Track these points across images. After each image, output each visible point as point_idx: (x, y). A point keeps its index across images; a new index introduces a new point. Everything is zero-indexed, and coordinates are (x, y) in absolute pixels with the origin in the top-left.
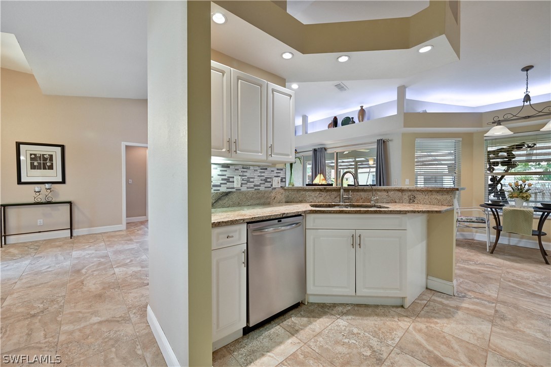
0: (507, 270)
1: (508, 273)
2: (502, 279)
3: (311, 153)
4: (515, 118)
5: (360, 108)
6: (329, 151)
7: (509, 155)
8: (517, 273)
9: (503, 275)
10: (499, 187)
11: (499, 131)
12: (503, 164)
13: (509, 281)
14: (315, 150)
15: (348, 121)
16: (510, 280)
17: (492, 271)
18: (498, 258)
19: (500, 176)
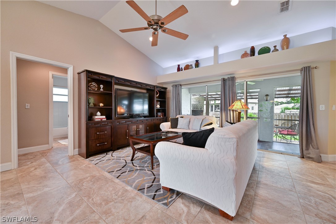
3: (220, 83)
5: (283, 37)
6: (238, 81)
14: (224, 80)
15: (265, 50)
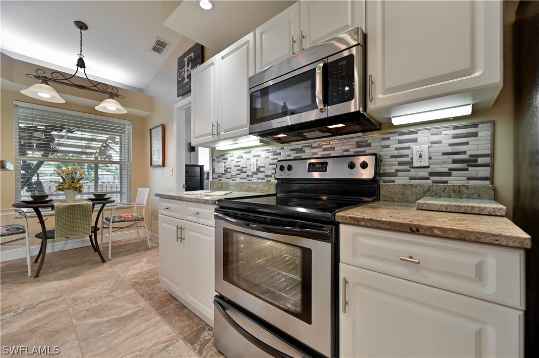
0: (72, 296)
1: (75, 300)
2: (74, 322)
4: (66, 81)
7: (48, 138)
8: (85, 295)
9: (71, 310)
10: (34, 179)
11: (45, 93)
12: (40, 147)
13: (85, 317)
16: (85, 313)
17: (52, 314)
18: (48, 281)
19: (35, 163)
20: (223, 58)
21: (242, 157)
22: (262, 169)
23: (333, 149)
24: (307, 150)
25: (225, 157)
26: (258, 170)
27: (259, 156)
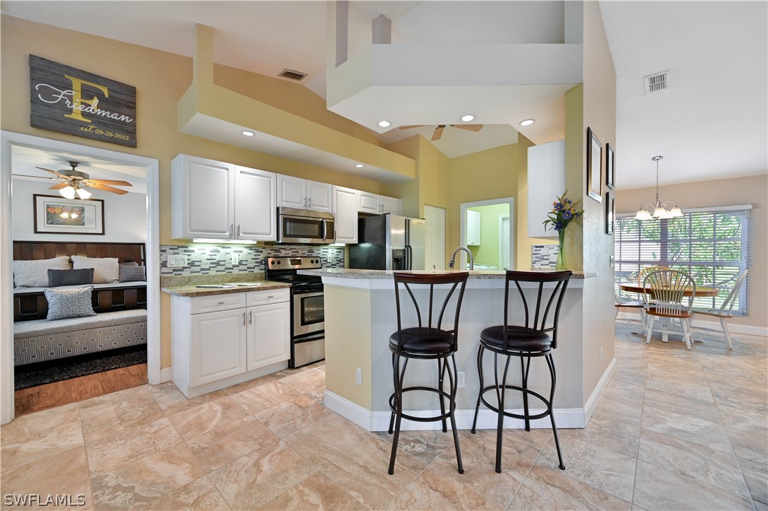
20: (241, 172)
21: (219, 251)
22: (244, 263)
23: (297, 252)
24: (283, 251)
25: (190, 249)
26: (240, 263)
27: (242, 252)
